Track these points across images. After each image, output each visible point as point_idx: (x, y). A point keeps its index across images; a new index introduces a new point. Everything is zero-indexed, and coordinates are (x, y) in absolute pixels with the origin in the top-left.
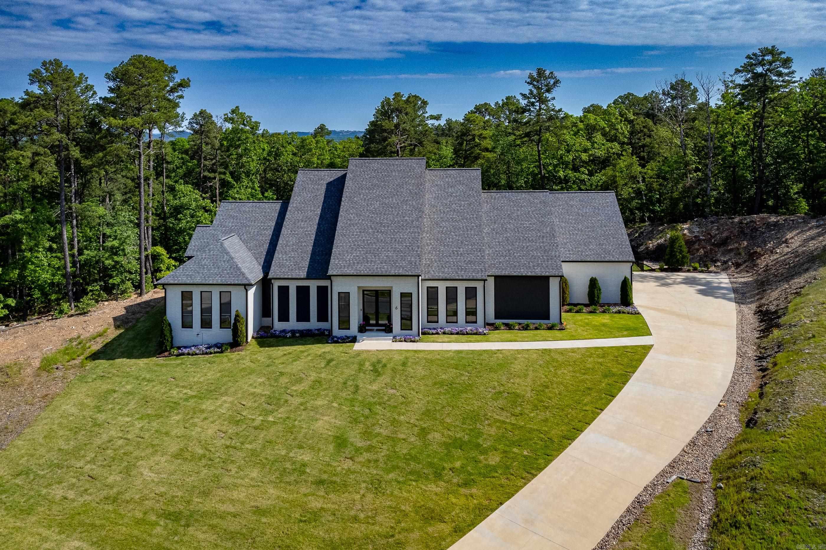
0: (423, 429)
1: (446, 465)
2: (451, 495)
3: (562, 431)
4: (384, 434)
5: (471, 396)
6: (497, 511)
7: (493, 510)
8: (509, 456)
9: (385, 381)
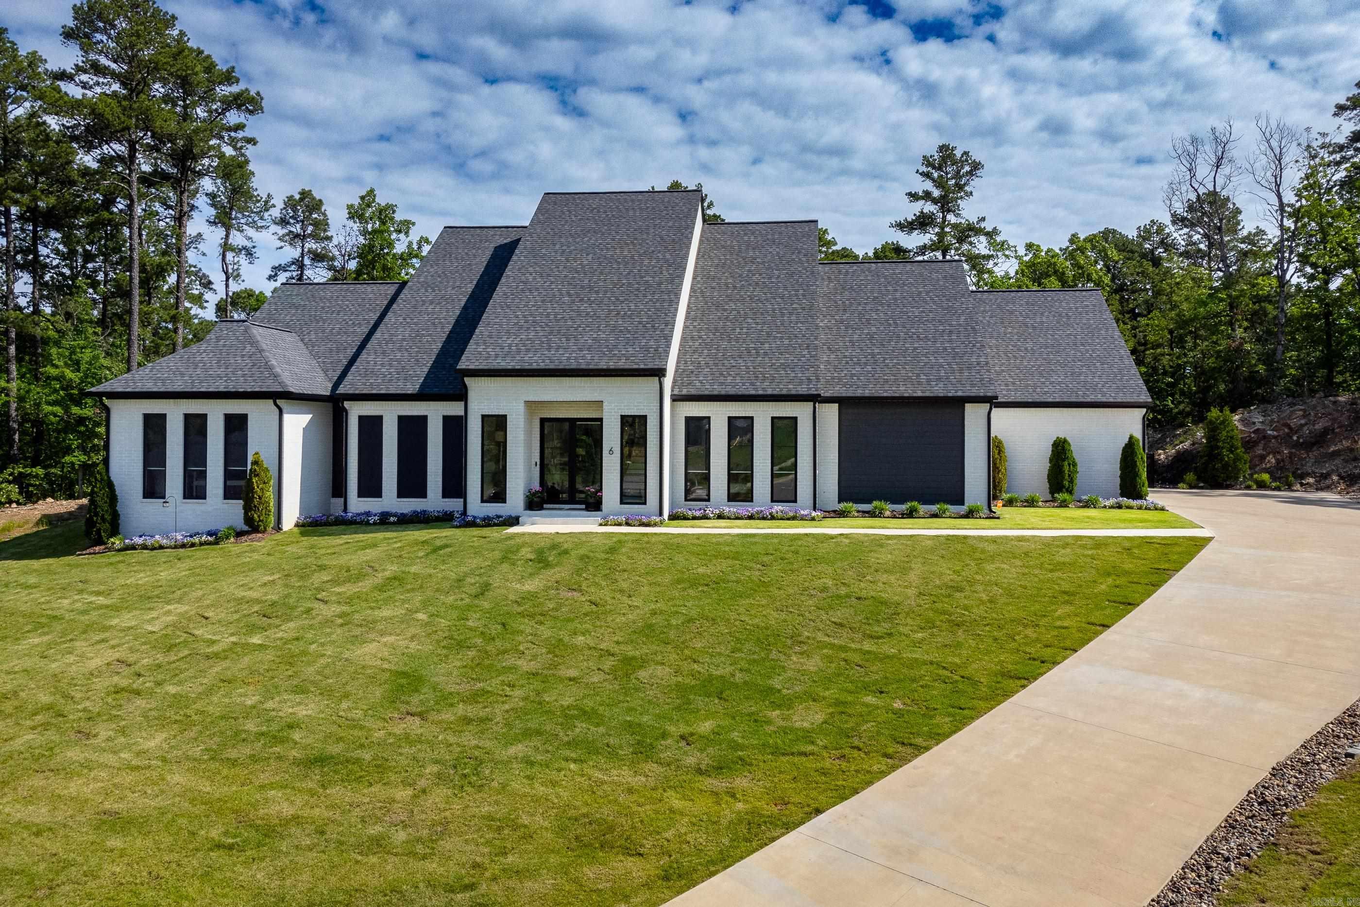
0: (627, 661)
1: (672, 729)
2: (670, 793)
3: (1001, 662)
4: (525, 669)
5: (764, 602)
6: (802, 828)
7: (789, 827)
8: (849, 711)
9: (558, 576)
